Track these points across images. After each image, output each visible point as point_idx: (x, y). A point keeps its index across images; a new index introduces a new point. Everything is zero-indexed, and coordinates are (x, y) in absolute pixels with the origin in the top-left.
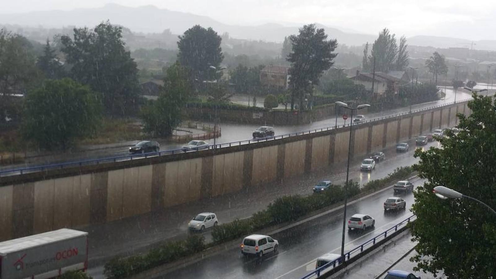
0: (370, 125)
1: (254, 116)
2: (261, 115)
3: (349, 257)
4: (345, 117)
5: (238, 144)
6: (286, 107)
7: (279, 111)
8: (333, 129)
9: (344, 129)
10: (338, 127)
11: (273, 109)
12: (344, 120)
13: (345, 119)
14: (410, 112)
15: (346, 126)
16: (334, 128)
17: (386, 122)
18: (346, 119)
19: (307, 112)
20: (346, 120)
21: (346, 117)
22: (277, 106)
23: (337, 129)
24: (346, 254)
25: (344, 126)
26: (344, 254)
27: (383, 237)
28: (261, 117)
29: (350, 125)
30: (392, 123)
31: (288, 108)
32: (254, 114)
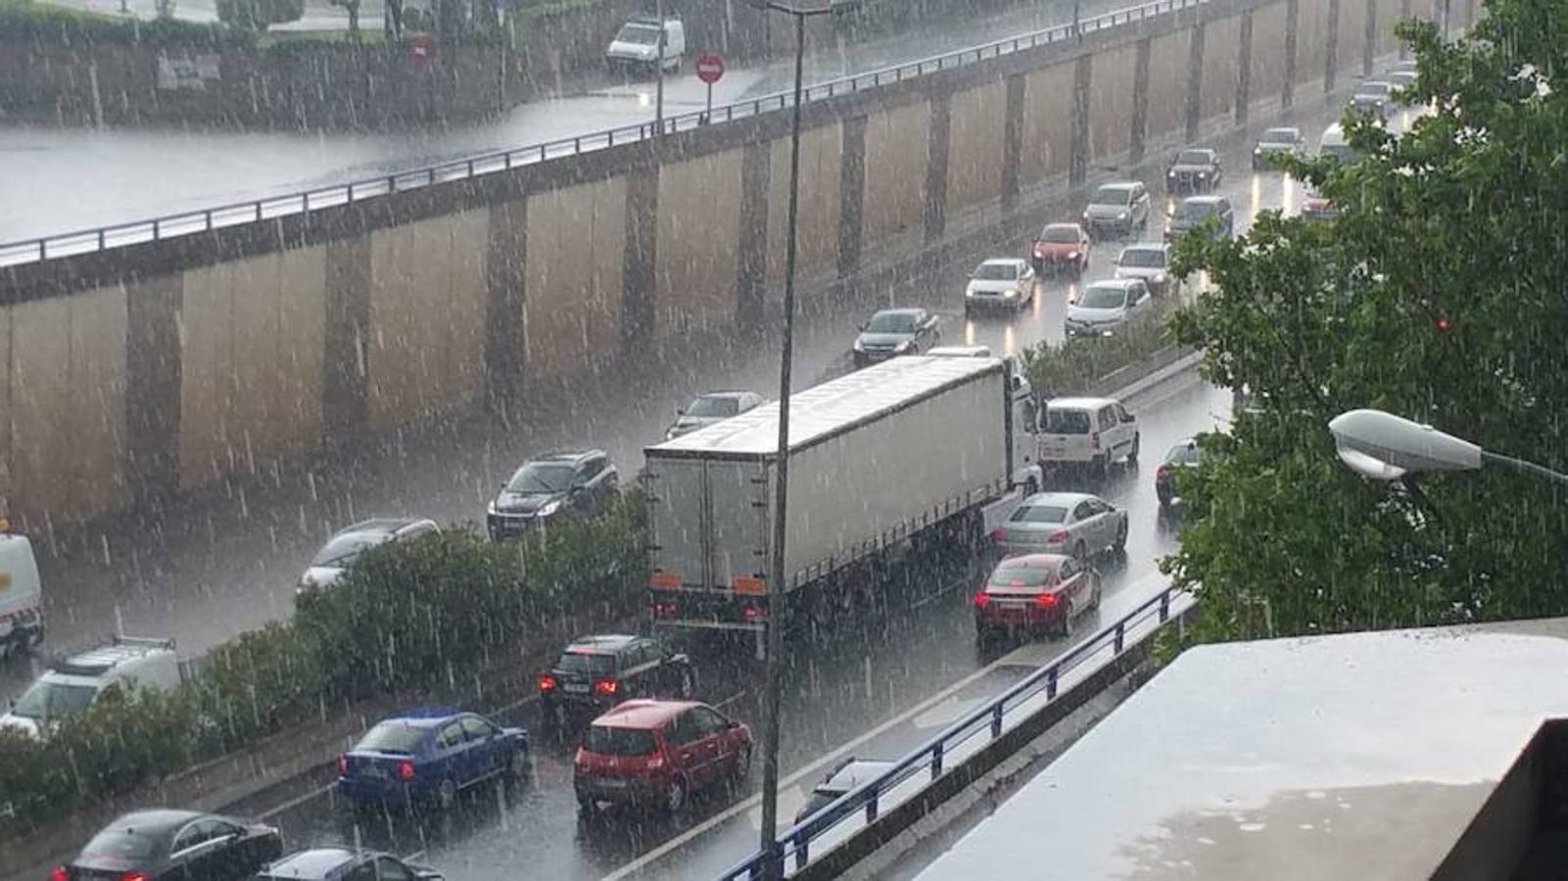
0: (851, 109)
1: (169, 71)
2: (208, 68)
4: (703, 68)
5: (90, 245)
6: (354, 17)
7: (313, 44)
8: (643, 142)
9: (708, 138)
10: (668, 130)
11: (274, 33)
12: (706, 85)
13: (710, 78)
14: (1075, 28)
15: (714, 120)
16: (648, 136)
17: (940, 87)
18: (718, 76)
19: (479, 42)
20: (715, 86)
21: (716, 69)
22: (294, 16)
23: (665, 137)
24: (786, 841)
25: (703, 121)
26: (779, 838)
27: (981, 739)
28: (208, 81)
29: (790, 102)
30: (978, 94)
31: (362, 23)
32: (165, 66)
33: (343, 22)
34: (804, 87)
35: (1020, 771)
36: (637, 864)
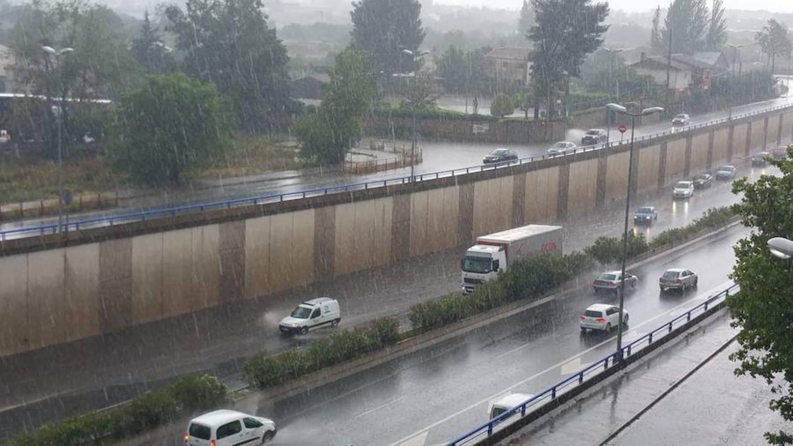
1: (476, 129)
2: (485, 127)
3: (629, 352)
4: (621, 129)
5: (450, 175)
6: (526, 114)
7: (514, 121)
8: (603, 149)
9: (621, 148)
10: (610, 146)
11: (506, 118)
12: (620, 134)
13: (622, 132)
14: (730, 119)
15: (623, 143)
16: (604, 147)
17: (689, 135)
18: (625, 131)
19: (560, 120)
20: (624, 134)
21: (624, 129)
22: (512, 113)
23: (609, 148)
24: (625, 348)
25: (620, 144)
26: (622, 347)
27: (684, 321)
28: (486, 131)
29: (630, 141)
30: (699, 137)
31: (529, 115)
32: (475, 126)
33: (524, 115)
34: (634, 137)
35: (696, 331)
36: (591, 349)
